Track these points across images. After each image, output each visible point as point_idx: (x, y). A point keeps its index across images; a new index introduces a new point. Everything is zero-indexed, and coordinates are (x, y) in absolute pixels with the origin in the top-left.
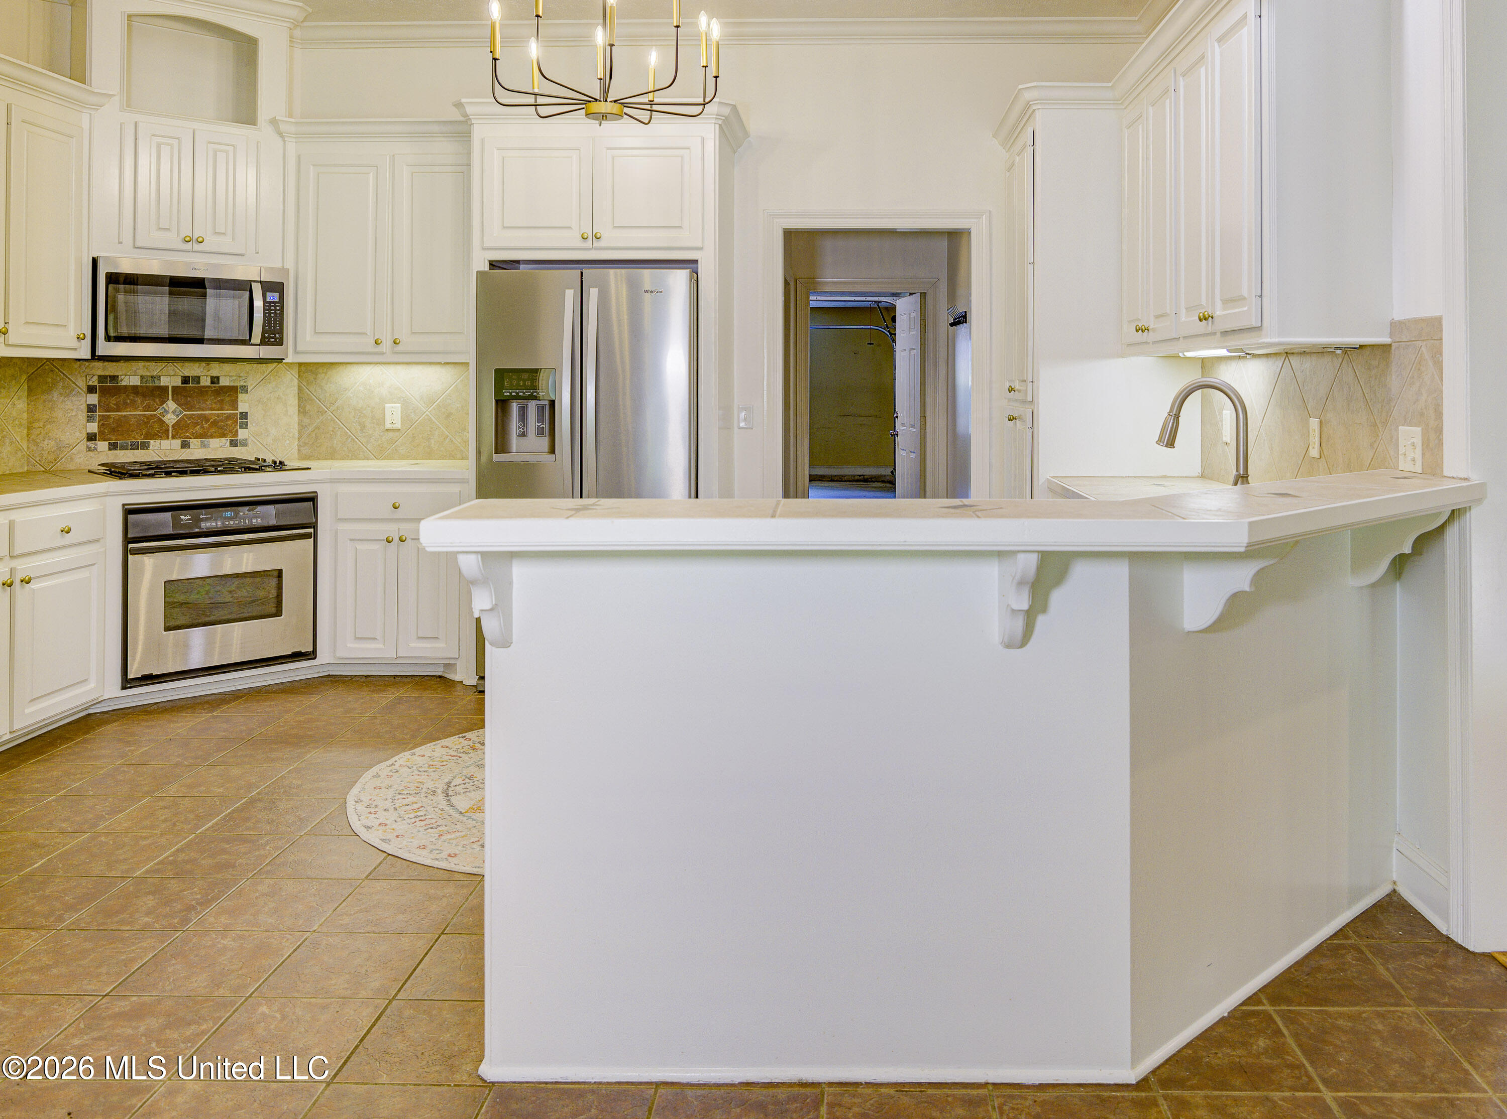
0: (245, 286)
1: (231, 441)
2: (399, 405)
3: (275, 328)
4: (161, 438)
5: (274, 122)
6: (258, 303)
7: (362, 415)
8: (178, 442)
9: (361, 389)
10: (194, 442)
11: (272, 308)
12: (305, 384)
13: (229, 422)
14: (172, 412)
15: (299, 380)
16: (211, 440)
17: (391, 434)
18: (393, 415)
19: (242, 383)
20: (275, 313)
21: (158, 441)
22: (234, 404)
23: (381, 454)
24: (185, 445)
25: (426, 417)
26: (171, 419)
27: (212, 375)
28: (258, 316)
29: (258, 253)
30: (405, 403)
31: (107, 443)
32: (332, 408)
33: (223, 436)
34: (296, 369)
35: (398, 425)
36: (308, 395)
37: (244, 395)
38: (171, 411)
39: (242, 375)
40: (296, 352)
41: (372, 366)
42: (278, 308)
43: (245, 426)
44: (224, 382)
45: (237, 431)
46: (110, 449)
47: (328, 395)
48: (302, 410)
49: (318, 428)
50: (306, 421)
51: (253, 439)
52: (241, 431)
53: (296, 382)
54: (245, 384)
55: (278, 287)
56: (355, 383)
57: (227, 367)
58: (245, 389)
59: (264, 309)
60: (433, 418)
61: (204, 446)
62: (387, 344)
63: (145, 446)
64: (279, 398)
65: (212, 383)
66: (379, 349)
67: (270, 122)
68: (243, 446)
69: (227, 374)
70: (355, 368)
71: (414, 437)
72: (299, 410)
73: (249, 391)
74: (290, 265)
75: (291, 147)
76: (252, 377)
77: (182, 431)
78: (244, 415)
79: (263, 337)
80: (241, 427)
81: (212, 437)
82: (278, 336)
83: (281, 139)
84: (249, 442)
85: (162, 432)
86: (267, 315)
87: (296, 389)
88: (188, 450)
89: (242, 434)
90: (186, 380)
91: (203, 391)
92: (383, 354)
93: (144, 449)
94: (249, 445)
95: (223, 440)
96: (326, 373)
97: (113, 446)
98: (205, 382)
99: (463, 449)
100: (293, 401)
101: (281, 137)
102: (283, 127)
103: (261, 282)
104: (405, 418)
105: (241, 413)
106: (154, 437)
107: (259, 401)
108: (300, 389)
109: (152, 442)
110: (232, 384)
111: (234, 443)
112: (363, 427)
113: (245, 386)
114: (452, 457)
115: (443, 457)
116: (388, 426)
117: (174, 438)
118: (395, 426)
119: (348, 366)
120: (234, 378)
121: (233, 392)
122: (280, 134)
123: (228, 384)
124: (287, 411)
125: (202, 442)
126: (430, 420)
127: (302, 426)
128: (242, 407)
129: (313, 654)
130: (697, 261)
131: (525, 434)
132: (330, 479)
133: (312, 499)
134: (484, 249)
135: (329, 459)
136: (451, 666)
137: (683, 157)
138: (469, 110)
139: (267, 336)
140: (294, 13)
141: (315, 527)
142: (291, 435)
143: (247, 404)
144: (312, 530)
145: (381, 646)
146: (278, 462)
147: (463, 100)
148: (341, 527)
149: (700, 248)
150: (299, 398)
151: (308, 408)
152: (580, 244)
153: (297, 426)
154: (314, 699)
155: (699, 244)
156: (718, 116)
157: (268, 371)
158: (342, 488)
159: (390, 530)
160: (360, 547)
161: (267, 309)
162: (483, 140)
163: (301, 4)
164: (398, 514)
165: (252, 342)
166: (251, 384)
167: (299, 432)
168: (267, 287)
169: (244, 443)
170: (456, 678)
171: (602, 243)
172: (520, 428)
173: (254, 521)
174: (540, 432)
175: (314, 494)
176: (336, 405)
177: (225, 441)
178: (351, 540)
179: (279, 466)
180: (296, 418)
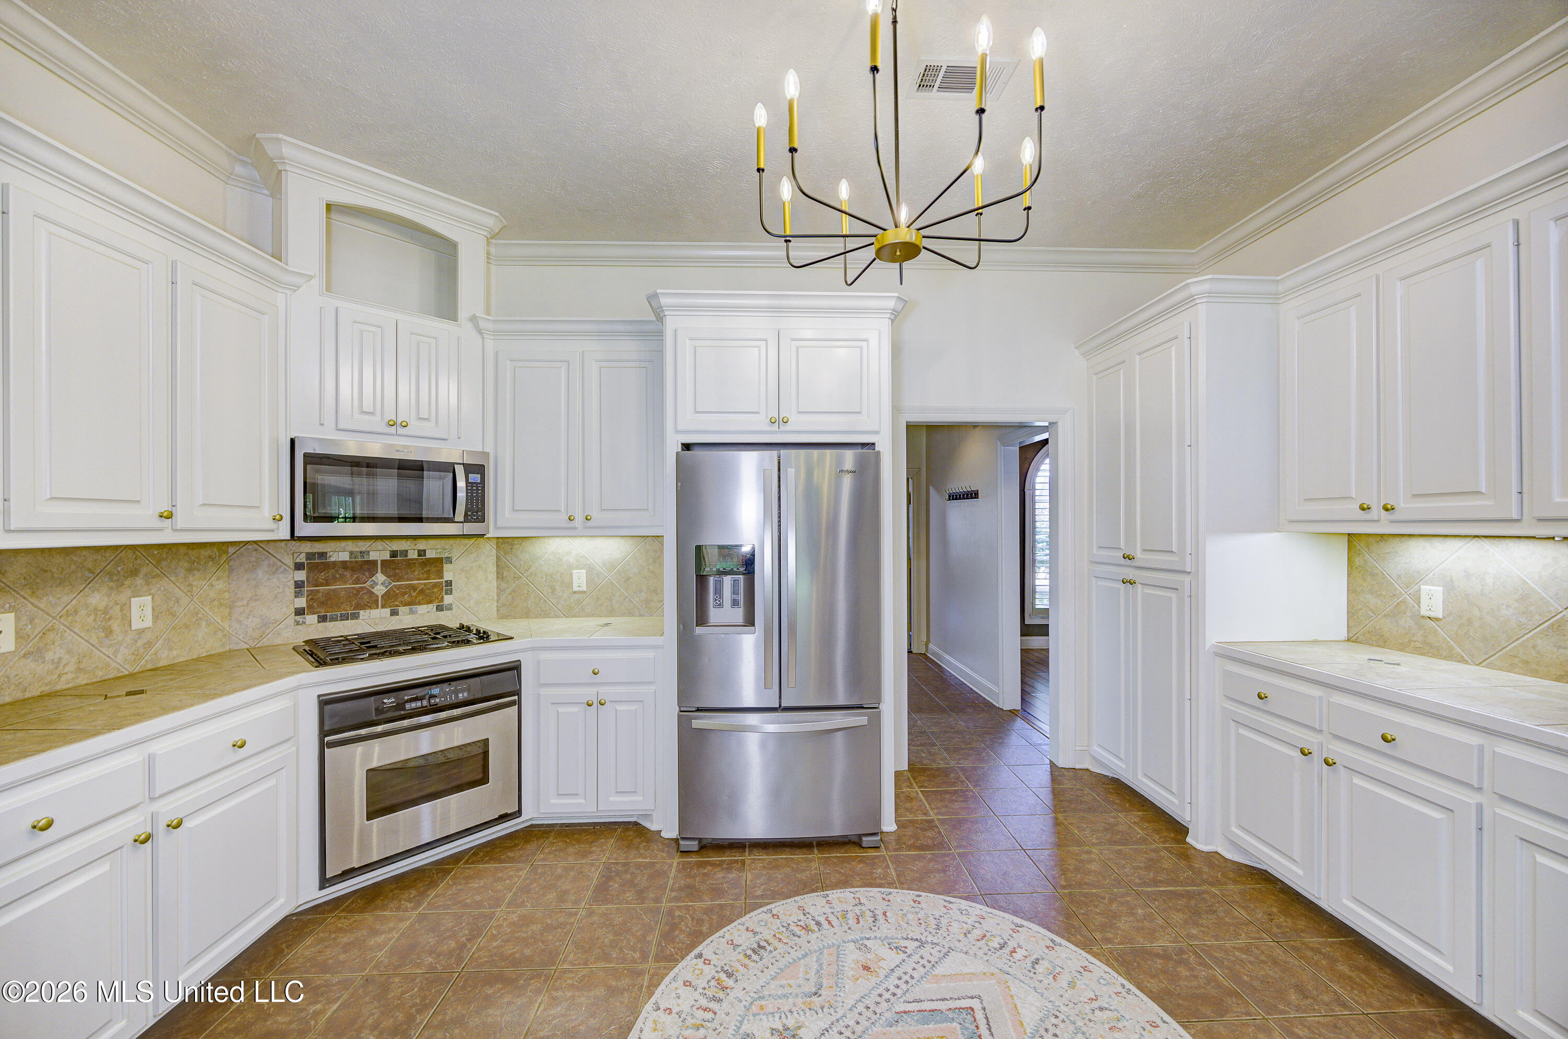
0: (449, 468)
1: (437, 607)
2: (585, 571)
3: (477, 505)
4: (371, 608)
5: (473, 319)
6: (461, 484)
7: (553, 579)
8: (388, 610)
9: (552, 557)
10: (402, 609)
11: (474, 488)
12: (503, 555)
13: (436, 590)
14: (382, 584)
15: (497, 551)
16: (419, 606)
17: (578, 596)
18: (580, 580)
19: (447, 555)
20: (477, 493)
21: (368, 611)
22: (440, 574)
23: (570, 612)
24: (394, 613)
25: (608, 581)
26: (380, 590)
27: (419, 548)
28: (461, 495)
29: (459, 438)
30: (590, 569)
31: (316, 616)
32: (526, 574)
33: (431, 602)
34: (495, 541)
35: (584, 588)
36: (505, 563)
37: (449, 565)
38: (380, 583)
39: (446, 547)
40: (496, 527)
41: (561, 538)
42: (480, 488)
43: (449, 592)
44: (430, 554)
45: (443, 597)
46: (319, 622)
47: (522, 563)
48: (500, 576)
49: (514, 591)
50: (504, 585)
51: (457, 603)
52: (446, 597)
53: (494, 552)
54: (449, 556)
55: (480, 469)
56: (547, 553)
57: (432, 542)
58: (449, 560)
59: (467, 489)
60: (614, 582)
61: (412, 612)
62: (579, 519)
63: (355, 616)
64: (480, 566)
65: (419, 555)
66: (571, 524)
67: (470, 320)
68: (448, 610)
69: (433, 547)
70: (546, 540)
71: (598, 598)
72: (497, 577)
73: (453, 561)
74: (489, 449)
75: (490, 344)
76: (456, 550)
77: (391, 600)
78: (449, 583)
79: (466, 515)
80: (447, 593)
81: (419, 604)
82: (479, 513)
83: (480, 336)
84: (454, 606)
85: (372, 603)
86: (469, 494)
87: (495, 557)
88: (397, 617)
89: (448, 599)
90: (394, 554)
91: (410, 564)
92: (575, 528)
93: (354, 619)
94: (454, 610)
95: (430, 606)
96: (521, 544)
97: (323, 619)
98: (413, 555)
99: (639, 607)
100: (492, 569)
101: (480, 334)
102: (482, 324)
103: (463, 464)
104: (590, 581)
105: (446, 581)
106: (363, 607)
107: (462, 570)
108: (498, 558)
109: (362, 612)
110: (438, 556)
111: (440, 608)
112: (553, 590)
113: (449, 558)
114: (631, 614)
115: (623, 615)
116: (575, 588)
117: (383, 607)
118: (581, 589)
119: (541, 538)
120: (439, 551)
121: (439, 563)
122: (480, 332)
123: (434, 556)
124: (487, 577)
125: (410, 609)
126: (612, 583)
127: (501, 590)
128: (447, 576)
129: (519, 813)
130: (873, 444)
131: (720, 605)
132: (533, 648)
133: (515, 668)
134: (677, 432)
135: (524, 618)
136: (647, 816)
137: (861, 348)
138: (663, 301)
139: (469, 513)
140: (490, 222)
141: (518, 693)
142: (491, 598)
143: (451, 573)
144: (516, 698)
145: (582, 801)
146: (482, 632)
147: (658, 291)
148: (544, 691)
149: (877, 433)
150: (498, 566)
151: (505, 574)
152: (768, 428)
153: (495, 590)
154: (523, 874)
155: (876, 428)
156: (893, 310)
157: (470, 544)
158: (544, 656)
159: (589, 693)
160: (562, 709)
161: (469, 490)
162: (676, 331)
163: (497, 214)
164: (597, 679)
165: (456, 519)
166: (455, 556)
167: (498, 595)
168: (469, 469)
169: (449, 608)
170: (653, 827)
171: (788, 427)
172: (716, 600)
173: (460, 695)
174: (735, 603)
175: (517, 663)
176: (530, 571)
177: (432, 607)
178: (552, 703)
179: (484, 637)
180: (495, 583)
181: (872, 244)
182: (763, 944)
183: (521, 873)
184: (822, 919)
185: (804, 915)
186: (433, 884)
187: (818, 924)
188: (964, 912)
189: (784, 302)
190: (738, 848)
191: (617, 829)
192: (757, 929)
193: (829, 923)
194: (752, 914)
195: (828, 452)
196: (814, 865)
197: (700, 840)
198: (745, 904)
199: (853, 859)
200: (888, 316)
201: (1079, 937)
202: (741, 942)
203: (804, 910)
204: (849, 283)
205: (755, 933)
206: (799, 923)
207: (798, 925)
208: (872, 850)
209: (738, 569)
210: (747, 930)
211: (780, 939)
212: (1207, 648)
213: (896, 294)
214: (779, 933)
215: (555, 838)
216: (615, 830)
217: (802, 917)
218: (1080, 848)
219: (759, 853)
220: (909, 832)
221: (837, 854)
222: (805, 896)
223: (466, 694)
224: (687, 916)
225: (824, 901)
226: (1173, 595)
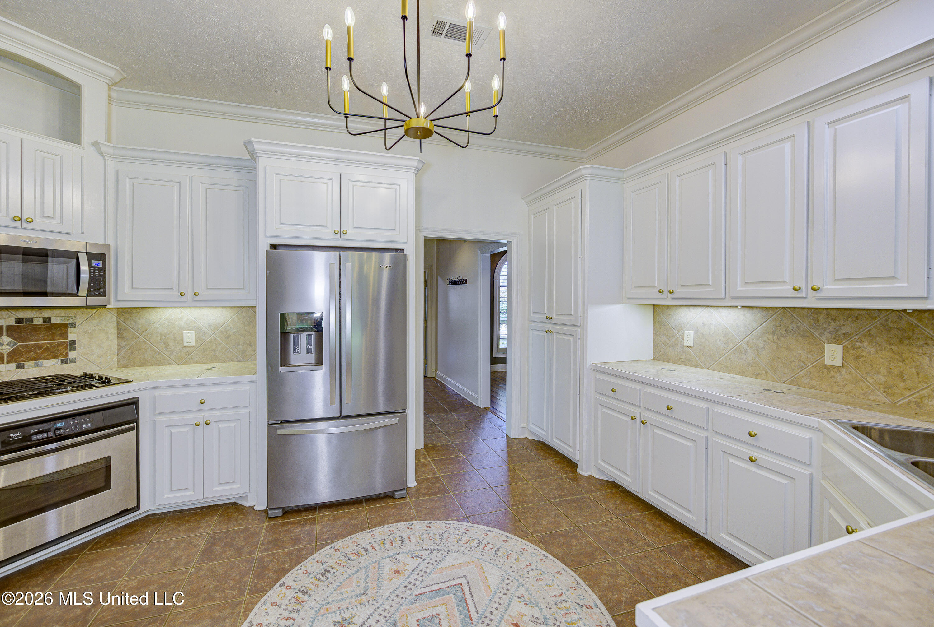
0: (75, 256)
1: (61, 361)
2: (194, 331)
3: (99, 284)
5: (95, 144)
6: (84, 268)
7: (166, 338)
8: (13, 365)
9: (166, 322)
10: (27, 364)
11: (97, 271)
12: (123, 320)
13: (60, 348)
14: (7, 344)
15: (118, 318)
16: (44, 361)
17: (188, 349)
18: (189, 338)
19: (71, 321)
20: (99, 275)
22: (64, 336)
23: (181, 361)
24: (19, 367)
25: (213, 338)
26: (5, 349)
27: (44, 317)
28: (85, 276)
29: (83, 233)
30: (198, 330)
32: (144, 334)
33: (55, 357)
34: (115, 311)
35: (193, 343)
36: (125, 326)
37: (73, 328)
38: (5, 344)
39: (70, 315)
40: (117, 300)
41: (173, 308)
42: (102, 272)
43: (73, 349)
44: (55, 321)
45: (67, 353)
47: (140, 326)
48: (120, 336)
49: (133, 347)
50: (124, 343)
51: (81, 357)
52: (70, 353)
53: (115, 318)
54: (73, 321)
55: (102, 257)
56: (161, 319)
57: (57, 312)
58: (73, 325)
59: (90, 272)
60: (218, 339)
61: (38, 366)
62: (188, 296)
64: (102, 329)
65: (44, 322)
66: (182, 298)
67: (92, 145)
69: (57, 315)
70: (161, 310)
71: (204, 350)
72: (118, 337)
73: (77, 325)
74: (110, 241)
75: (111, 165)
76: (80, 317)
77: (17, 357)
78: (73, 343)
79: (89, 291)
80: (71, 350)
81: (44, 359)
82: (101, 290)
83: (101, 158)
84: (77, 360)
86: (92, 276)
87: (115, 323)
88: (23, 370)
89: (71, 355)
90: (19, 321)
91: (36, 328)
92: (185, 301)
94: (78, 363)
95: (55, 360)
96: (139, 313)
98: (38, 321)
99: (238, 355)
100: (113, 331)
101: (101, 156)
102: (103, 149)
103: (86, 253)
104: (197, 339)
105: (70, 341)
107: (85, 332)
108: (118, 323)
110: (62, 322)
111: (64, 362)
112: (167, 345)
113: (73, 323)
114: (231, 360)
115: (224, 361)
116: (186, 344)
117: (8, 362)
118: (190, 344)
119: (156, 309)
120: (64, 318)
121: (63, 328)
122: (102, 154)
123: (58, 322)
124: (108, 337)
125: (36, 363)
126: (216, 339)
127: (121, 346)
128: (71, 337)
129: (138, 507)
130: (403, 250)
131: (299, 352)
132: (149, 387)
133: (134, 403)
134: (267, 236)
135: (142, 366)
136: (244, 497)
137: (396, 190)
138: (256, 146)
139: (92, 290)
140: (112, 73)
141: (137, 421)
142: (112, 352)
143: (76, 335)
144: (135, 424)
145: (192, 493)
146: (104, 378)
147: (252, 139)
148: (158, 418)
149: (405, 243)
150: (118, 329)
151: (125, 334)
152: (332, 236)
153: (116, 347)
154: (141, 551)
155: (405, 240)
156: (416, 168)
157: (93, 312)
158: (158, 393)
159: (198, 417)
160: (174, 430)
161: (92, 272)
162: (266, 168)
163: (117, 68)
164: (204, 406)
165: (79, 294)
166: (78, 321)
167: (118, 350)
168: (91, 257)
169: (74, 361)
170: (248, 504)
171: (346, 237)
172: (295, 349)
173: (84, 426)
174: (309, 351)
175: (137, 399)
176: (147, 332)
177: (57, 361)
178: (166, 426)
179: (105, 381)
180: (115, 341)
181: (403, 126)
182: (328, 569)
183: (139, 551)
184: (368, 547)
185: (357, 546)
186: (59, 570)
187: (366, 550)
188: (457, 529)
189: (345, 156)
190: (311, 510)
191: (219, 509)
192: (325, 560)
193: (373, 548)
194: (321, 551)
195: (374, 254)
196: (363, 514)
197: (283, 508)
198: (316, 545)
199: (388, 507)
200: (413, 171)
201: (521, 532)
202: (313, 570)
203: (356, 543)
204: (388, 148)
205: (323, 563)
206: (353, 552)
207: (352, 553)
208: (401, 500)
209: (311, 328)
210: (317, 562)
211: (340, 564)
212: (588, 367)
213: (418, 158)
214: (339, 560)
215: (169, 522)
216: (218, 510)
217: (355, 548)
218: (522, 483)
219: (326, 511)
220: (424, 485)
221: (379, 505)
222: (357, 534)
223: (89, 425)
224: (274, 560)
225: (370, 535)
226: (571, 339)
